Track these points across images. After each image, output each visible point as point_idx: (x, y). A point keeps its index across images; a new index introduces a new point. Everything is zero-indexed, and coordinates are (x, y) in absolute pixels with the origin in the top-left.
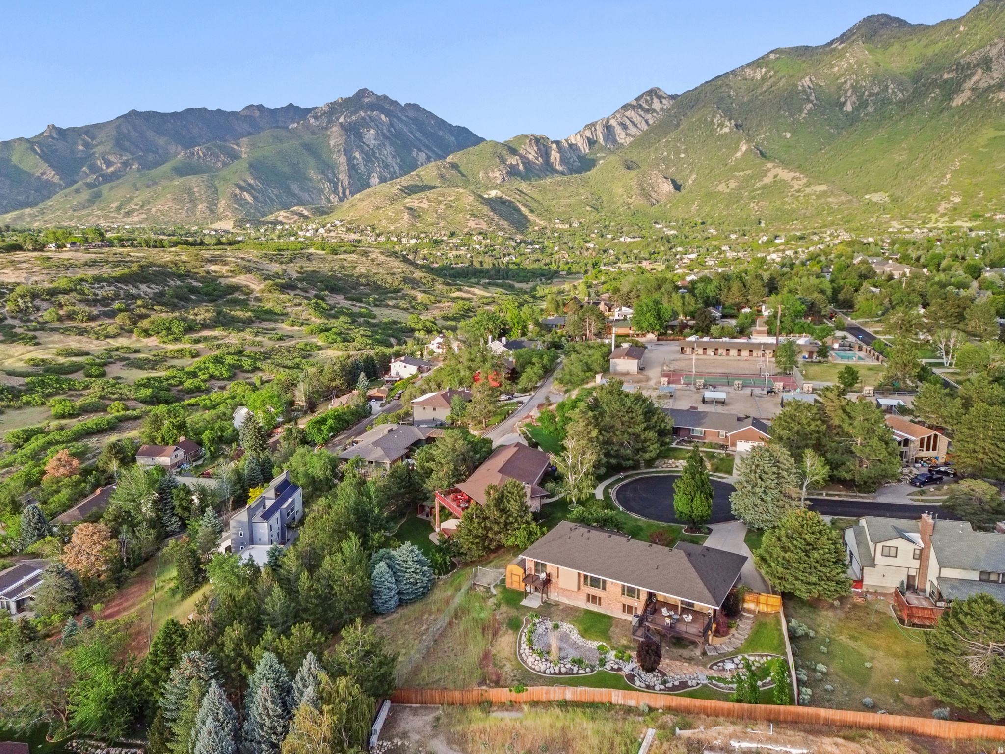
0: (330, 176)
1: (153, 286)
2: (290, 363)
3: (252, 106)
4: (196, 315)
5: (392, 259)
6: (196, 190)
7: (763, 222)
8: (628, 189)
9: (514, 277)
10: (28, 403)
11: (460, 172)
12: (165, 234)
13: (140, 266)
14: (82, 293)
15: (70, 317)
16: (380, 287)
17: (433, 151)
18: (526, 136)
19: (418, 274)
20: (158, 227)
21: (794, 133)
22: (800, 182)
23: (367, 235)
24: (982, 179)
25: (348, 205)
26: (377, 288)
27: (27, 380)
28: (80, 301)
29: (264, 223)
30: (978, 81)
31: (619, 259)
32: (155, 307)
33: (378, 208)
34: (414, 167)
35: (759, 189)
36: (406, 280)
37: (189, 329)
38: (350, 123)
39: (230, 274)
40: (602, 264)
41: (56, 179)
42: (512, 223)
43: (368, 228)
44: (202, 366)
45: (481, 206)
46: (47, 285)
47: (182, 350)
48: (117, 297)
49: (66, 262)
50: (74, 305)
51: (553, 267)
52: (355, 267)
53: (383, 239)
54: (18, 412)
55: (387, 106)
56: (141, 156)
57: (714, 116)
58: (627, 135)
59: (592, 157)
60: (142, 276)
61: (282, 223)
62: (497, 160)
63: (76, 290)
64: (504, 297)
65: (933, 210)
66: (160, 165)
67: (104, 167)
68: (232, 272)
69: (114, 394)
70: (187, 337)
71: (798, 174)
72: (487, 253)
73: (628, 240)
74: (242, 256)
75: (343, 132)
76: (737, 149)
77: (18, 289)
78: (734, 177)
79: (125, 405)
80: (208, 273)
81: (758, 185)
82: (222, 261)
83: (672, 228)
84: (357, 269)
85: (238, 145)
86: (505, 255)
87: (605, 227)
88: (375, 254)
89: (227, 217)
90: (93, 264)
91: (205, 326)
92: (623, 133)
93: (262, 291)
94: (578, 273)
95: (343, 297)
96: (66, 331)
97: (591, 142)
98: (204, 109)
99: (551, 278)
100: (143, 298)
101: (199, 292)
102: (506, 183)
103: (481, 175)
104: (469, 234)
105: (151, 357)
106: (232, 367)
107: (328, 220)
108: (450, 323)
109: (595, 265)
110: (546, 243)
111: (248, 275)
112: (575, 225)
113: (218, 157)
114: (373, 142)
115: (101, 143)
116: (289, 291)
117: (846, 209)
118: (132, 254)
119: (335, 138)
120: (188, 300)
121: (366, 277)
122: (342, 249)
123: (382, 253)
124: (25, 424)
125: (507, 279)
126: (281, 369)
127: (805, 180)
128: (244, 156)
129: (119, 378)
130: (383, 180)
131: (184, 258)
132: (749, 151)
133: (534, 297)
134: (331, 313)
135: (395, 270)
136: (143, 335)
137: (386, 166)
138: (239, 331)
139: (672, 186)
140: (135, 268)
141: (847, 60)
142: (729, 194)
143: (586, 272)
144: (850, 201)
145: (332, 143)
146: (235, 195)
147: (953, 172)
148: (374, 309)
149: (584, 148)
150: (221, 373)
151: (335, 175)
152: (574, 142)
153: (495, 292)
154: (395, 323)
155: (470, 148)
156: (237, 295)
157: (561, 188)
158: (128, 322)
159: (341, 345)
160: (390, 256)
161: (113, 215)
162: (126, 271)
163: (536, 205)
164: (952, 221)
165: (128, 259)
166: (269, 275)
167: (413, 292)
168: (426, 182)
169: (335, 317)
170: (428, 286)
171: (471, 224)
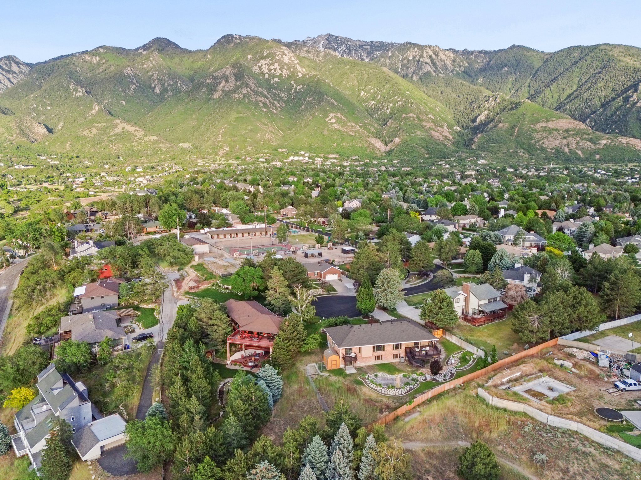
7: (121, 158)
8: (8, 130)
21: (127, 102)
22: (140, 133)
24: (236, 138)
30: (224, 87)
35: (114, 136)
40: (8, 186)
57: (69, 83)
65: (217, 154)
71: (137, 128)
73: (23, 167)
76: (91, 108)
78: (94, 127)
81: (113, 133)
83: (54, 159)
109: (2, 187)
117: (171, 151)
127: (143, 133)
132: (100, 110)
139: (45, 130)
141: (151, 62)
142: (93, 138)
144: (172, 147)
147: (222, 134)
164: (227, 160)
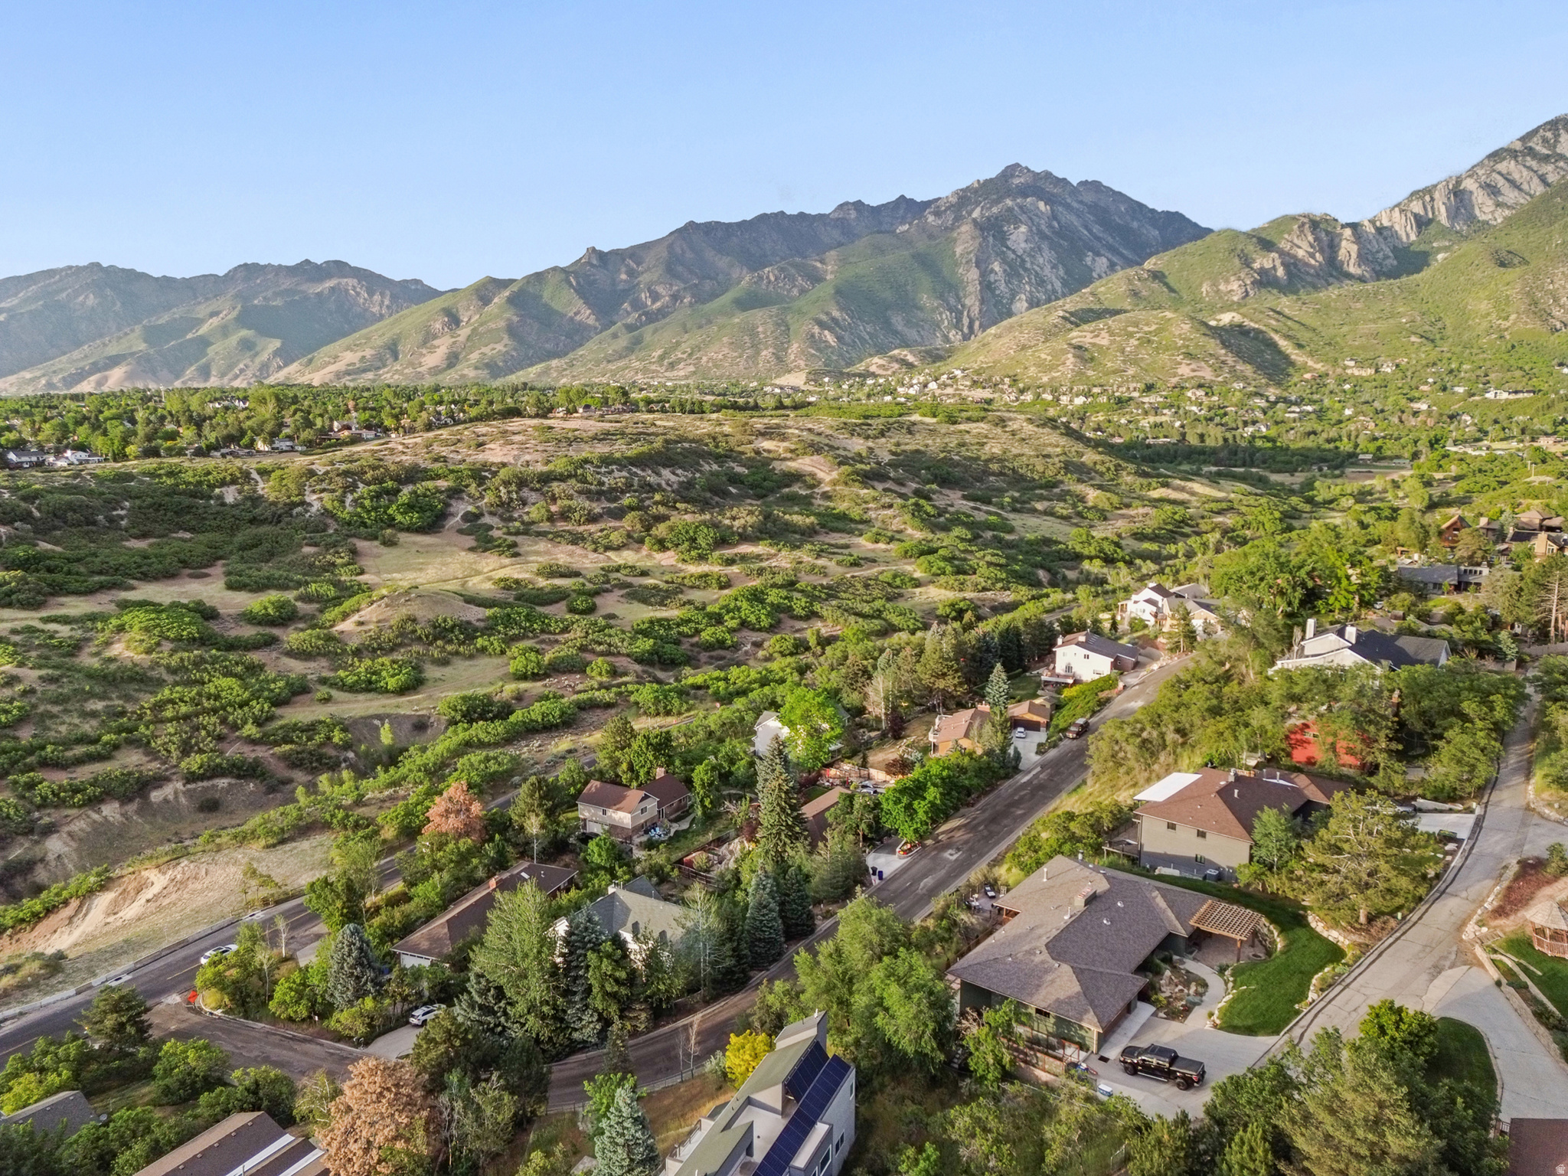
0: (952, 301)
1: (679, 472)
2: (866, 609)
3: (847, 203)
4: (734, 518)
5: (1047, 430)
6: (760, 329)
8: (1502, 305)
9: (1264, 462)
10: (483, 650)
11: (1166, 285)
12: (713, 394)
13: (667, 441)
14: (584, 481)
15: (565, 515)
16: (1022, 478)
17: (1122, 255)
18: (1294, 218)
19: (1090, 457)
20: (706, 383)
23: (1003, 392)
25: (976, 345)
26: (1017, 480)
27: (489, 612)
28: (580, 492)
29: (849, 376)
31: (1486, 433)
32: (678, 505)
33: (1024, 348)
34: (1085, 280)
36: (1068, 467)
37: (722, 542)
38: (988, 219)
39: (789, 455)
40: (1450, 441)
41: (591, 321)
42: (1260, 367)
43: (1007, 380)
44: (732, 606)
45: (1203, 340)
46: (541, 468)
47: (707, 575)
48: (628, 487)
49: (570, 435)
50: (570, 497)
51: (1345, 446)
52: (983, 444)
53: (1028, 397)
54: (467, 663)
55: (1049, 188)
56: (696, 285)
58: (1498, 205)
59: (1423, 247)
60: (666, 457)
61: (874, 375)
62: (1237, 261)
63: (575, 476)
64: (1251, 500)
66: (718, 296)
67: (649, 303)
68: (792, 451)
69: (600, 644)
70: (716, 554)
72: (1211, 419)
73: (1505, 396)
74: (810, 426)
75: (978, 233)
77: (503, 474)
79: (610, 664)
80: (758, 453)
82: (779, 435)
84: (987, 448)
85: (822, 262)
86: (1245, 424)
87: (1451, 371)
88: (1019, 423)
89: (798, 367)
90: (604, 437)
91: (744, 538)
92: (1490, 202)
93: (834, 483)
94: (1398, 457)
95: (959, 494)
96: (556, 537)
97: (1422, 223)
98: (782, 213)
99: (1341, 466)
100: (664, 490)
101: (742, 483)
102: (1249, 300)
103: (1205, 288)
104: (1181, 388)
105: (663, 585)
106: (777, 608)
107: (943, 369)
108: (1147, 546)
109: (1434, 443)
110: (1327, 402)
111: (816, 457)
112: (1387, 369)
113: (794, 280)
114: (1023, 245)
115: (648, 269)
116: (876, 484)
118: (658, 423)
119: (965, 241)
120: (725, 494)
121: (1000, 461)
122: (964, 415)
123: (1030, 421)
124: (472, 685)
125: (1252, 465)
126: (852, 619)
128: (829, 277)
129: (612, 616)
130: (1033, 303)
131: (727, 429)
133: (1310, 501)
134: (937, 523)
135: (1050, 450)
136: (656, 547)
137: (1041, 282)
138: (795, 547)
140: (658, 444)
143: (1415, 456)
145: (959, 250)
146: (813, 336)
148: (1011, 516)
149: (1407, 232)
150: (758, 619)
151: (959, 299)
152: (1386, 223)
153: (1232, 491)
154: (1047, 541)
155: (1189, 245)
156: (798, 489)
157: (1358, 305)
158: (638, 526)
159: (951, 580)
160: (1044, 425)
161: (653, 367)
162: (645, 449)
163: (1308, 335)
165: (652, 430)
166: (846, 457)
167: (1080, 488)
168: (1107, 305)
169: (946, 529)
170: (1107, 476)
171: (1185, 370)
